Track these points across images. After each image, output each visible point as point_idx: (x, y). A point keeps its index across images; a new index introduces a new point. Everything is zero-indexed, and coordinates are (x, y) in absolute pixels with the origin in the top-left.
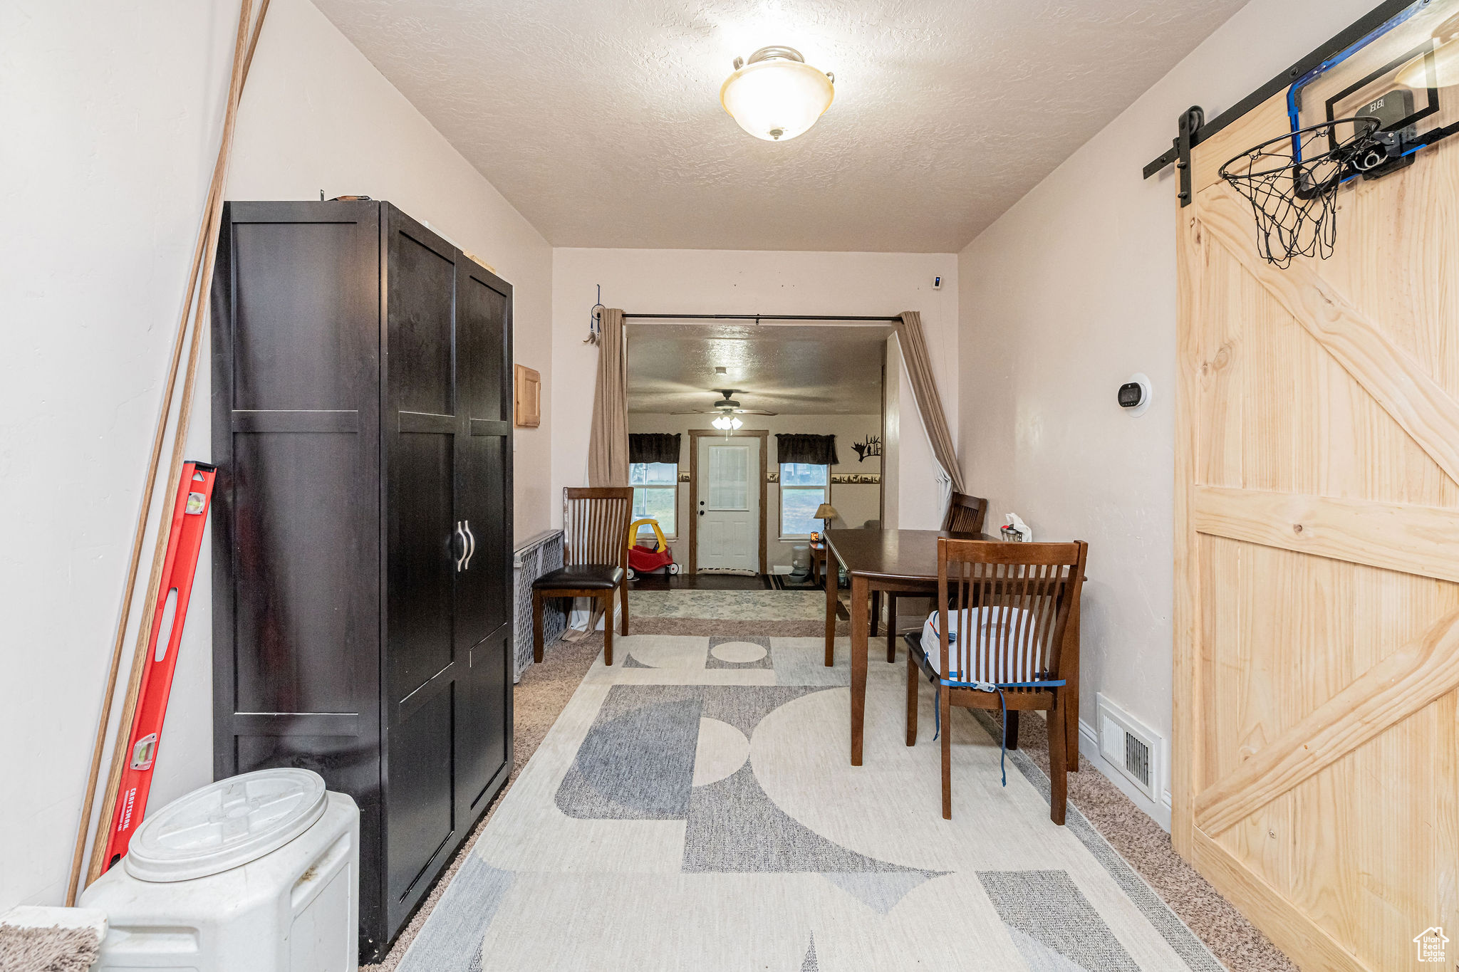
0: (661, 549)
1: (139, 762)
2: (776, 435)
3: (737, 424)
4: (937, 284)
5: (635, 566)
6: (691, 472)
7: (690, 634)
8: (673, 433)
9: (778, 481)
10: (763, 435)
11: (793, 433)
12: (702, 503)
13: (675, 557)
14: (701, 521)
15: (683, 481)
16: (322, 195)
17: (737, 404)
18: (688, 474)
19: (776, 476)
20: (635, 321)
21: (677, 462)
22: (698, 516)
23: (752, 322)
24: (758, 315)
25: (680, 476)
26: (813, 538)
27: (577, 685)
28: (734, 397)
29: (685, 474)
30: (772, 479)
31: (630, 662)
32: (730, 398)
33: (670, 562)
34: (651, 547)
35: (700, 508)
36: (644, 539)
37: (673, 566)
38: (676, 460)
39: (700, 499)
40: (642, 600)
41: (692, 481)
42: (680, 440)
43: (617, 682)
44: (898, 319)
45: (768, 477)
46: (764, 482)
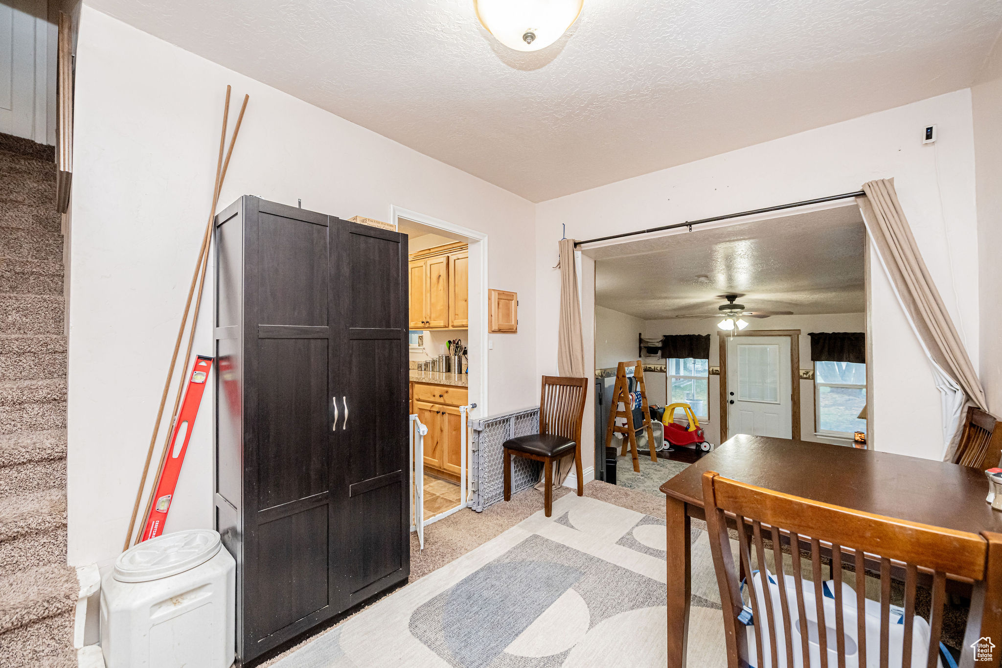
0: (692, 429)
1: (162, 506)
2: (809, 334)
3: (743, 325)
4: (929, 136)
5: (669, 439)
6: (720, 366)
7: (632, 508)
8: (704, 334)
9: (813, 377)
10: (793, 335)
11: (830, 331)
12: (732, 394)
13: (707, 436)
14: (731, 409)
15: (713, 374)
16: (300, 203)
17: (742, 307)
18: (718, 369)
19: (811, 373)
20: (588, 246)
21: (708, 358)
22: (728, 404)
23: (686, 229)
24: (687, 222)
25: (711, 369)
26: (857, 438)
27: (513, 525)
28: (737, 301)
29: (715, 369)
30: (805, 376)
31: (564, 520)
32: (734, 302)
33: (702, 441)
34: (685, 426)
35: (730, 398)
36: (680, 419)
37: (705, 444)
38: (706, 356)
39: (729, 390)
40: (667, 467)
41: (722, 374)
42: (710, 339)
43: (538, 533)
44: (862, 194)
45: (801, 374)
46: (796, 378)
